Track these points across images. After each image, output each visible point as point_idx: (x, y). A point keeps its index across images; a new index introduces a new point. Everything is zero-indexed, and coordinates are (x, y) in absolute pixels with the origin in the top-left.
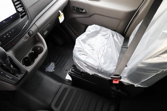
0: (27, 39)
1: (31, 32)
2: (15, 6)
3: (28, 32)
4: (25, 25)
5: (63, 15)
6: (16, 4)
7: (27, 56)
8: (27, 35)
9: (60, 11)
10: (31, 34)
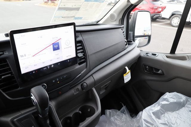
0: (78, 92)
1: (85, 84)
2: (76, 50)
3: (81, 84)
4: (81, 74)
5: (130, 73)
6: (78, 48)
7: (71, 115)
8: (79, 87)
9: (127, 68)
10: (85, 86)
